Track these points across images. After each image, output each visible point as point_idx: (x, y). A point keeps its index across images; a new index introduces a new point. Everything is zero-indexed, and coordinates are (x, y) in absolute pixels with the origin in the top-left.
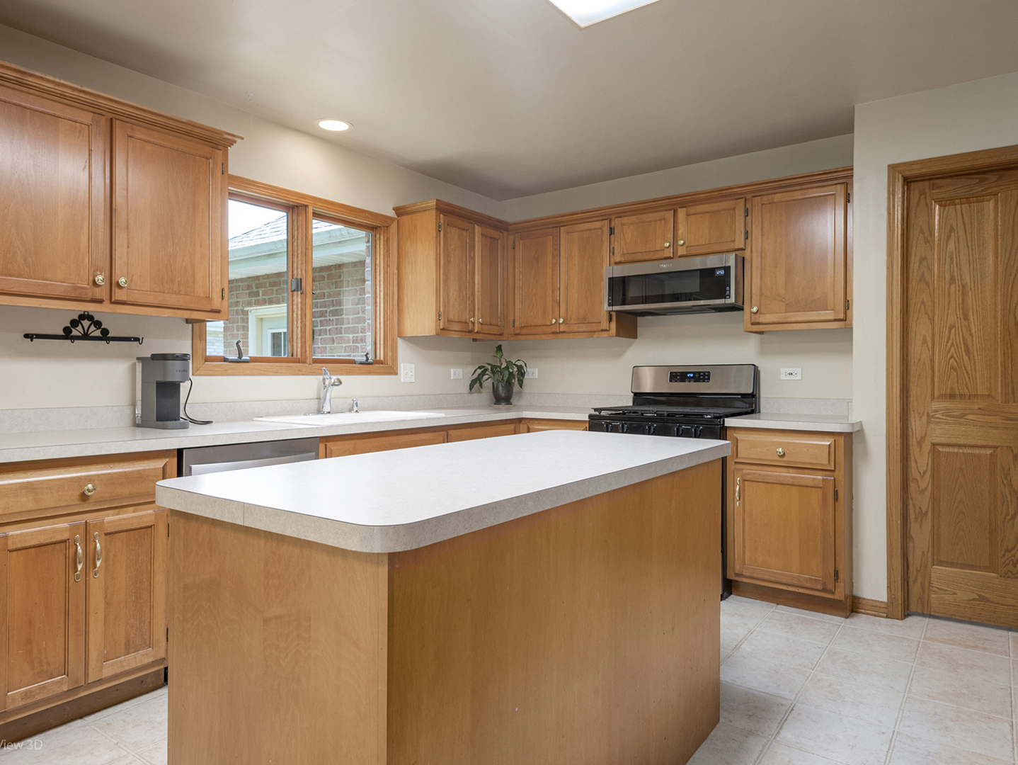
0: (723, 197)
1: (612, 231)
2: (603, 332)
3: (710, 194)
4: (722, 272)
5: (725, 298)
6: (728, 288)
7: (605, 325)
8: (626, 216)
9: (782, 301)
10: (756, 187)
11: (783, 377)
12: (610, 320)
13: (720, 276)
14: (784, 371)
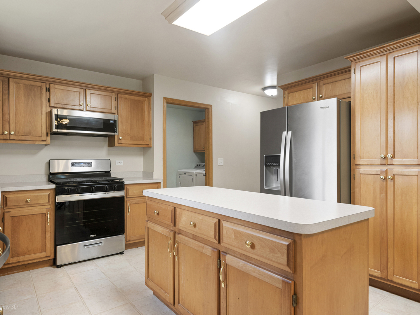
0: (107, 90)
1: (48, 90)
2: (43, 142)
3: (101, 87)
4: (112, 122)
5: (115, 133)
6: (116, 129)
7: (44, 138)
8: (57, 84)
9: (129, 136)
10: (120, 90)
11: (117, 164)
12: (47, 136)
13: (112, 124)
14: (117, 161)
